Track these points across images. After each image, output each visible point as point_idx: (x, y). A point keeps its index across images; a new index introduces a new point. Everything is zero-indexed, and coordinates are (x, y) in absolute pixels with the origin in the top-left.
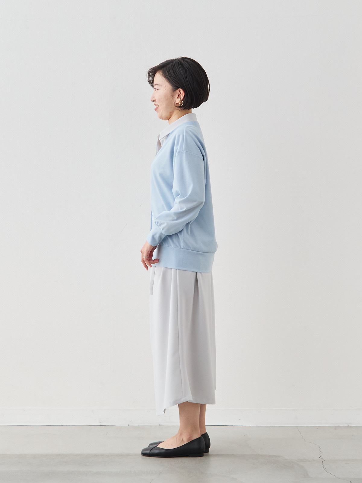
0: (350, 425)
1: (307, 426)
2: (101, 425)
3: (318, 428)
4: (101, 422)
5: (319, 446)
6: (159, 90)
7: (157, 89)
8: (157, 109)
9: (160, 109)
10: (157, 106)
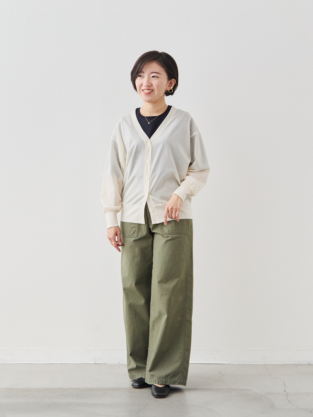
1: (273, 364)
2: (95, 363)
3: (282, 365)
4: (95, 361)
5: (284, 381)
6: (159, 78)
7: (157, 77)
8: (150, 93)
9: (154, 94)
10: (151, 91)
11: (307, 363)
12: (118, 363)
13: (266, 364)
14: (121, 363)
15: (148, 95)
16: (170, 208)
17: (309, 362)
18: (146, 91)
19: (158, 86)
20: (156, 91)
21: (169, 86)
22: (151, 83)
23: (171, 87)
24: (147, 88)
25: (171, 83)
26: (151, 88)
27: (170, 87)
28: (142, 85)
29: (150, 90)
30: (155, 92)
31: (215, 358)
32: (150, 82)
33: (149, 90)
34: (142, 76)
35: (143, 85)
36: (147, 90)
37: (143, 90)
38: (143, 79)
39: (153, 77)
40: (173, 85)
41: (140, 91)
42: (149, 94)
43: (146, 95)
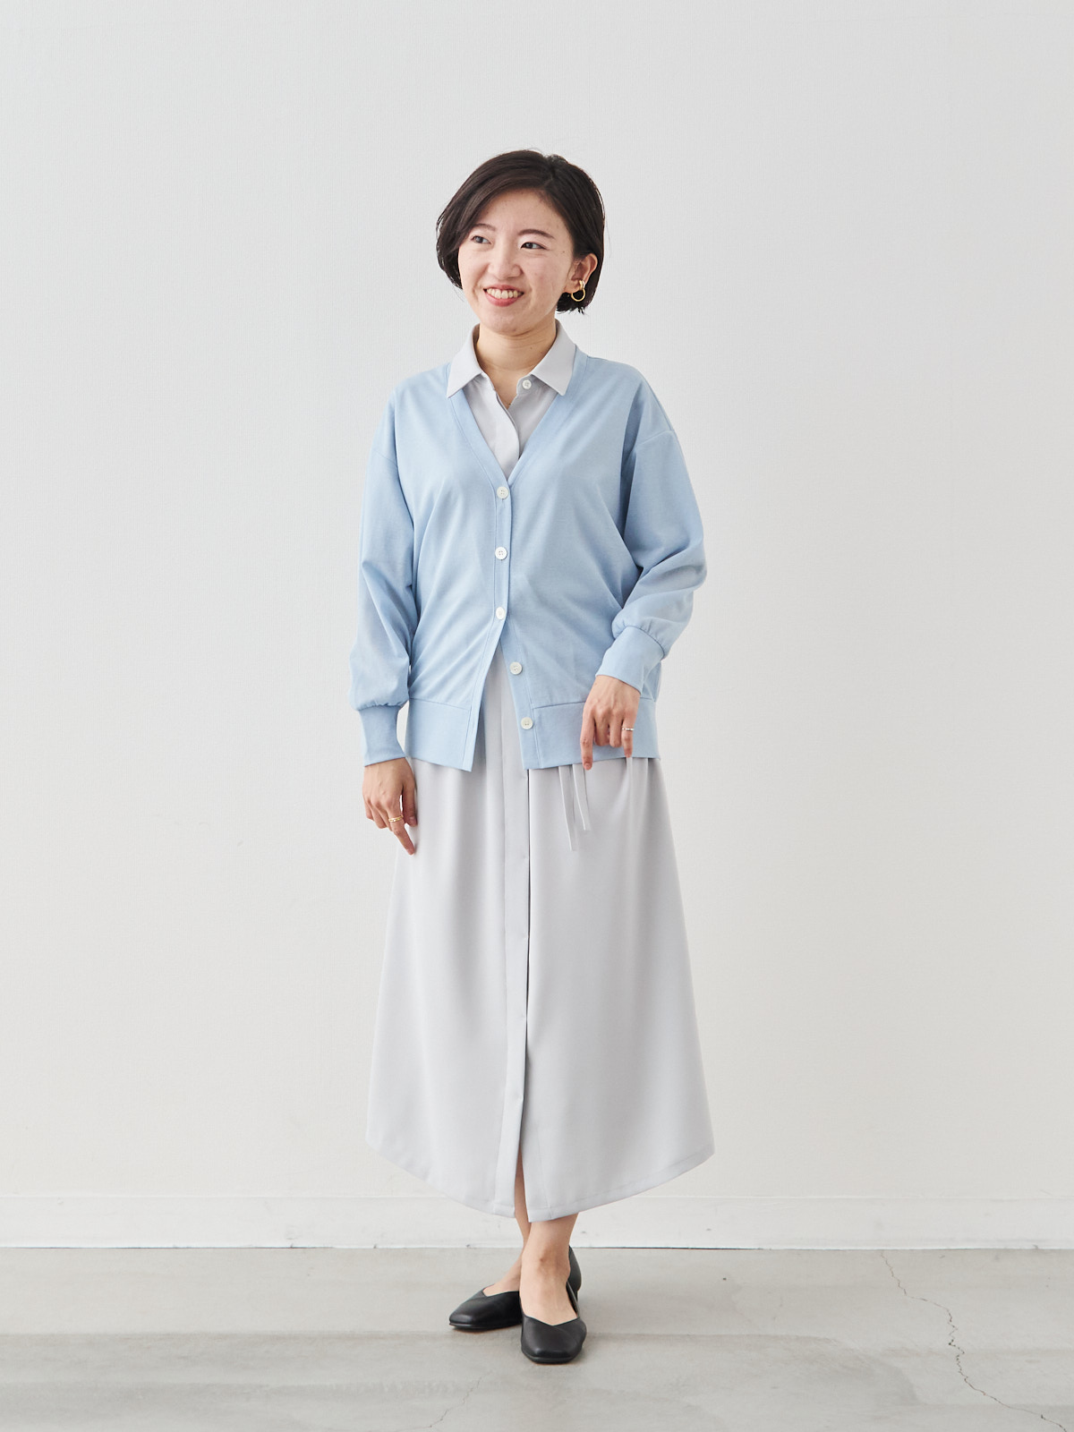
0: (1042, 1246)
1: (912, 1248)
2: (291, 1248)
3: (943, 1254)
4: (290, 1239)
5: (948, 1311)
6: (548, 250)
7: (541, 247)
8: (512, 302)
9: (526, 304)
10: (515, 293)
11: (1029, 1246)
12: (373, 1247)
13: (884, 1248)
14: (380, 1247)
15: (504, 308)
16: (600, 712)
17: (1035, 1244)
18: (497, 294)
19: (541, 279)
20: (533, 295)
21: (573, 279)
22: (519, 267)
23: (581, 282)
24: (505, 283)
25: (581, 269)
26: (516, 284)
27: (576, 282)
28: (483, 272)
29: (512, 290)
30: (529, 301)
31: (709, 1230)
32: (515, 262)
33: (510, 289)
34: (484, 241)
35: (490, 270)
36: (501, 290)
37: (485, 290)
38: (488, 253)
39: (528, 245)
40: (587, 276)
41: (474, 291)
42: (508, 303)
43: (498, 308)
